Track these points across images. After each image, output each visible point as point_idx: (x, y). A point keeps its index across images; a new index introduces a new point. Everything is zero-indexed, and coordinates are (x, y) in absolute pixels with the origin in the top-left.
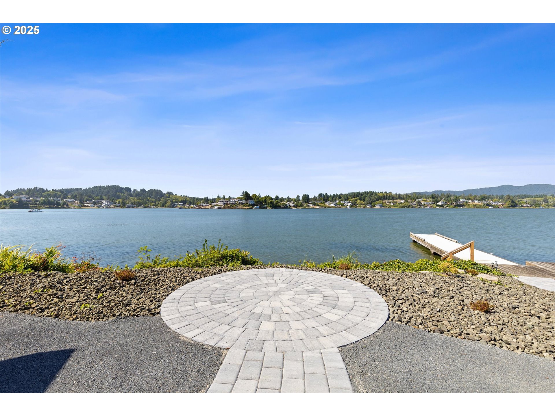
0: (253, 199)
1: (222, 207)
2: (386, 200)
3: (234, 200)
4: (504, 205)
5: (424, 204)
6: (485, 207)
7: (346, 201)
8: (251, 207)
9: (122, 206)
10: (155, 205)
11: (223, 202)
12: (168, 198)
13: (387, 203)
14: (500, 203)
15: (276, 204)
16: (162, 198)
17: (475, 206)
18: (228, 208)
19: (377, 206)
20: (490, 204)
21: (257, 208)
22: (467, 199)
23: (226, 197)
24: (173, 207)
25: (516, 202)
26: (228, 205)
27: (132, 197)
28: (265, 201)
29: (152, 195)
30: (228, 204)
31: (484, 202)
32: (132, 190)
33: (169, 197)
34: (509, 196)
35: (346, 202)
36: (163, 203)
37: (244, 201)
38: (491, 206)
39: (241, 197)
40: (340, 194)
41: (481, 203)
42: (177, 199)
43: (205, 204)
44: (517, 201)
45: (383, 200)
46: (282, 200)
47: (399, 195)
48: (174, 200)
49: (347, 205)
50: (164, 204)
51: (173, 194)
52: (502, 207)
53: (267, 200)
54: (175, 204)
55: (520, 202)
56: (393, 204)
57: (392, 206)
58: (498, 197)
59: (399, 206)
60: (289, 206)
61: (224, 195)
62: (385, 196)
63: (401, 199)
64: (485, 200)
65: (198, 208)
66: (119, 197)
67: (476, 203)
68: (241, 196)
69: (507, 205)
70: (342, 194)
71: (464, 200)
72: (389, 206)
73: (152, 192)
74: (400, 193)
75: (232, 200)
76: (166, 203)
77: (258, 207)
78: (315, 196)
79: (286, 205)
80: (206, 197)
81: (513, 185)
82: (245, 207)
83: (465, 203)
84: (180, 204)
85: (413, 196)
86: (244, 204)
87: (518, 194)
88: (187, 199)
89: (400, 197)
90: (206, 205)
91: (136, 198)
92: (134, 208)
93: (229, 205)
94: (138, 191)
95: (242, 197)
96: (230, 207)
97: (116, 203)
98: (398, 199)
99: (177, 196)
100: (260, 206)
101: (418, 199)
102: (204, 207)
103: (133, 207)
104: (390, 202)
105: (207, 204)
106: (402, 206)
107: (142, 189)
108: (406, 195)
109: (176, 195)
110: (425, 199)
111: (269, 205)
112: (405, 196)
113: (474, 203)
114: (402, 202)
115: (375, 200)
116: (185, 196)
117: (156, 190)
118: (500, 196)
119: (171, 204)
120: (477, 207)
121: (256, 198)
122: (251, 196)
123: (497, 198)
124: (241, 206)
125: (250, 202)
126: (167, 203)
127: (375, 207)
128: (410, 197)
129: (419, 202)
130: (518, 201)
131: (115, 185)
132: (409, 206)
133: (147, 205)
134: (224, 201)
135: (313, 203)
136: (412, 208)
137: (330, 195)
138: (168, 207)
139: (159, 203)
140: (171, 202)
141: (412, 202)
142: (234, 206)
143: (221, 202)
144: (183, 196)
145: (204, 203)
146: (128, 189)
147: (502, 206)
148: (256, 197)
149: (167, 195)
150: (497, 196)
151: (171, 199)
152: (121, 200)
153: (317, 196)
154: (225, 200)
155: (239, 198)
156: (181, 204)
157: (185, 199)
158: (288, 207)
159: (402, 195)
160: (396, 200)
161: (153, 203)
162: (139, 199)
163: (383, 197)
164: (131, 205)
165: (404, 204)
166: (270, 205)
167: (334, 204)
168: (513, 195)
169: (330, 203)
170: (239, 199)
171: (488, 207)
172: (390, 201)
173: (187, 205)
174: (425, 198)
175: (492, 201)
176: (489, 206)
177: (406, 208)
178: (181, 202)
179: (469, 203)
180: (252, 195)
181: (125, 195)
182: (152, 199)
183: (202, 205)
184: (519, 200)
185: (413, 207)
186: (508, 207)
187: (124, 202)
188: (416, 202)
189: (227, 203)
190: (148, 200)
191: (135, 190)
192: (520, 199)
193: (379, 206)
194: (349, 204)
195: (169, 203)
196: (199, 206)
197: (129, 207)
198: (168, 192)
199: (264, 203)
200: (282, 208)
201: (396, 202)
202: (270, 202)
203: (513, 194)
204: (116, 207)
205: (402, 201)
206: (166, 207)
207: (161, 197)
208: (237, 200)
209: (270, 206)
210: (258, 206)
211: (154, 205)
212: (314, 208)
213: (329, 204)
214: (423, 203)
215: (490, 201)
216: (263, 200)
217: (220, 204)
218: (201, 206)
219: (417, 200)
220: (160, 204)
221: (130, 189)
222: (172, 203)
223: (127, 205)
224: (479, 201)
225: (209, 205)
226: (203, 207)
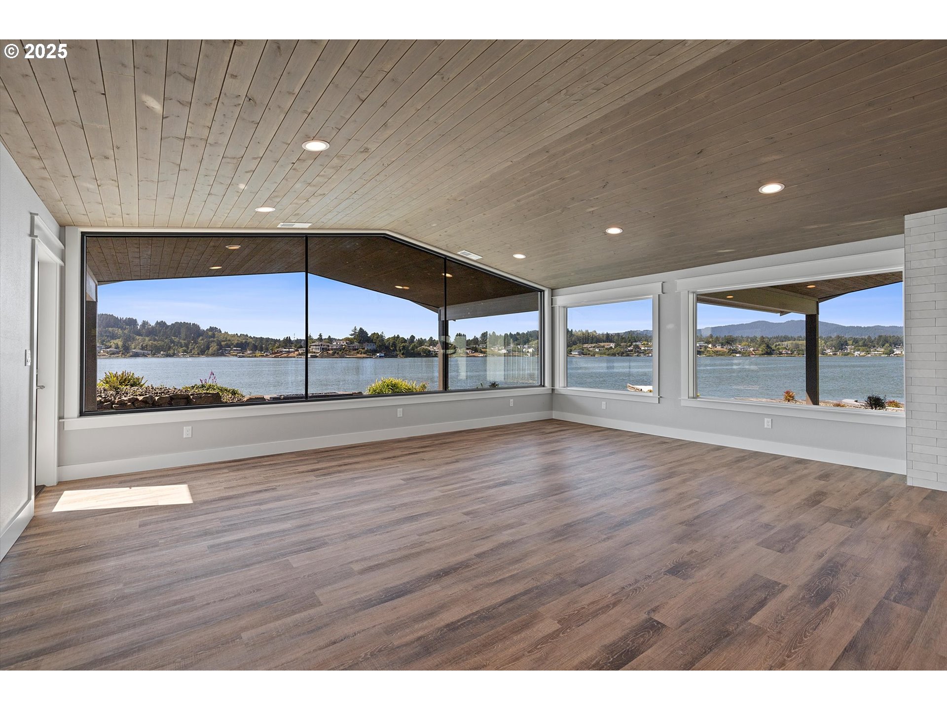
0: (374, 341)
1: (318, 355)
2: (587, 343)
3: (339, 343)
4: (756, 352)
5: (645, 350)
6: (731, 355)
7: (525, 344)
8: (370, 355)
9: (122, 354)
10: (187, 352)
11: (319, 345)
12: (212, 339)
13: (590, 348)
14: (752, 349)
15: (413, 349)
16: (201, 338)
17: (717, 353)
18: (329, 356)
19: (575, 353)
20: (738, 351)
21: (380, 357)
22: (706, 343)
23: (323, 338)
24: (222, 355)
25: (773, 347)
26: (329, 352)
27: (140, 337)
28: (394, 345)
29: (179, 333)
30: (329, 350)
31: (729, 347)
32: (140, 323)
33: (213, 336)
34: (763, 338)
35: (525, 346)
36: (202, 347)
37: (357, 344)
38: (739, 353)
39: (350, 337)
40: (515, 333)
41: (725, 349)
42: (229, 340)
43: (288, 350)
44: (774, 345)
45: (583, 344)
46: (421, 342)
47: (608, 334)
48: (224, 341)
49: (528, 352)
50: (205, 349)
51: (221, 332)
52: (753, 355)
53: (397, 342)
54: (225, 350)
55: (777, 347)
56: (598, 350)
57: (597, 353)
58: (749, 340)
59: (607, 353)
60: (433, 353)
61: (320, 334)
62: (586, 337)
63: (610, 342)
64: (731, 345)
65: (275, 357)
66: (114, 337)
67: (719, 348)
68: (350, 335)
69: (760, 352)
70: (518, 334)
71: (702, 343)
72: (592, 353)
73: (178, 328)
74: (608, 333)
75: (335, 343)
76: (208, 348)
77: (383, 355)
78: (475, 336)
79: (429, 351)
80: (287, 337)
81: (770, 322)
82: (359, 355)
83: (703, 348)
84: (234, 350)
85: (628, 337)
86: (358, 349)
87: (775, 335)
88: (248, 341)
89: (608, 338)
90: (289, 352)
91: (147, 339)
92: (147, 356)
93: (331, 352)
94: (150, 325)
95: (353, 337)
96: (333, 355)
97: (110, 347)
98: (606, 342)
99: (228, 335)
100: (385, 354)
101: (636, 341)
102: (286, 355)
103: (144, 356)
104: (594, 347)
105: (290, 350)
106: (612, 352)
107: (159, 322)
108: (618, 335)
109: (226, 333)
110: (646, 343)
111: (400, 351)
112: (616, 338)
113: (716, 349)
114: (612, 347)
115: (571, 343)
116: (243, 335)
117: (187, 323)
118: (752, 338)
119: (218, 350)
120: (719, 355)
121: (379, 339)
122: (369, 336)
123: (747, 341)
124: (353, 352)
125: (368, 347)
126: (211, 349)
127: (571, 354)
128: (623, 338)
129: (637, 347)
130: (776, 346)
131: (105, 314)
132: (623, 353)
133: (171, 352)
134: (322, 345)
135: (473, 347)
136: (626, 356)
137: (500, 335)
138: (213, 355)
139: (194, 348)
140: (218, 345)
141: (627, 347)
142: (340, 353)
143: (316, 345)
144: (239, 335)
145: (285, 348)
146: (132, 322)
147: (754, 353)
148: (377, 338)
149: (210, 333)
150: (748, 338)
151: (217, 340)
152: (120, 342)
153: (479, 336)
154: (323, 343)
155: (347, 339)
156: (237, 350)
157: (244, 341)
158: (433, 355)
159: (612, 335)
160: (602, 344)
161: (184, 348)
162: (155, 340)
163: (583, 339)
164: (142, 351)
165: (616, 349)
166: (402, 352)
167: (507, 350)
168: (769, 337)
169: (500, 348)
170: (348, 342)
171: (734, 354)
172: (593, 345)
173: (249, 352)
174: (646, 341)
175: (741, 345)
176: (737, 353)
177: (617, 355)
178: (237, 345)
179: (708, 349)
180: (372, 334)
181: (126, 332)
182: (181, 341)
183: (282, 352)
184: (777, 344)
185: (628, 355)
186: (762, 354)
187: (127, 345)
188: (632, 346)
189: (328, 348)
190: (172, 342)
191: (145, 323)
192: (778, 342)
193: (577, 353)
194: (531, 350)
195: (214, 347)
196: (276, 353)
197: (136, 355)
198: (211, 327)
199: (392, 347)
200: (422, 357)
201: (603, 347)
202: (403, 346)
203: (769, 334)
204: (111, 354)
205: (612, 345)
206: (208, 355)
207: (198, 337)
208: (345, 343)
209: (403, 354)
210: (381, 352)
211: (185, 351)
212: (474, 356)
213: (499, 350)
214: (642, 348)
215: (737, 345)
216: (390, 343)
217: (314, 350)
218: (278, 353)
219: (634, 344)
220: (196, 349)
221: (135, 321)
222: (221, 347)
223: (134, 350)
224: (722, 345)
225: (294, 352)
226: (283, 355)
